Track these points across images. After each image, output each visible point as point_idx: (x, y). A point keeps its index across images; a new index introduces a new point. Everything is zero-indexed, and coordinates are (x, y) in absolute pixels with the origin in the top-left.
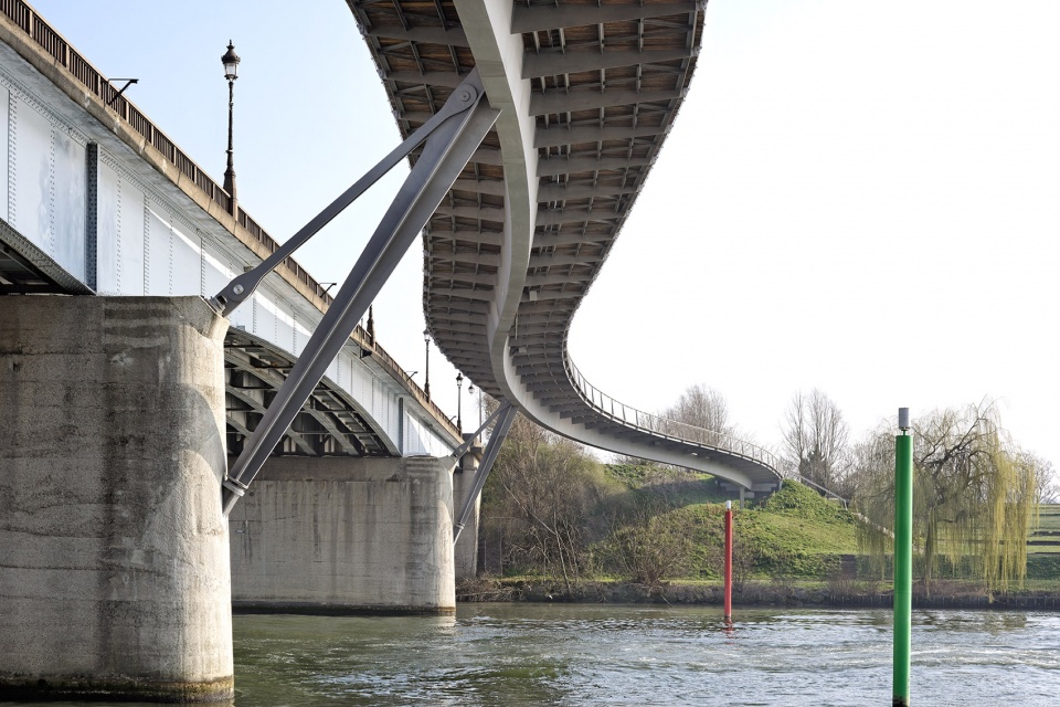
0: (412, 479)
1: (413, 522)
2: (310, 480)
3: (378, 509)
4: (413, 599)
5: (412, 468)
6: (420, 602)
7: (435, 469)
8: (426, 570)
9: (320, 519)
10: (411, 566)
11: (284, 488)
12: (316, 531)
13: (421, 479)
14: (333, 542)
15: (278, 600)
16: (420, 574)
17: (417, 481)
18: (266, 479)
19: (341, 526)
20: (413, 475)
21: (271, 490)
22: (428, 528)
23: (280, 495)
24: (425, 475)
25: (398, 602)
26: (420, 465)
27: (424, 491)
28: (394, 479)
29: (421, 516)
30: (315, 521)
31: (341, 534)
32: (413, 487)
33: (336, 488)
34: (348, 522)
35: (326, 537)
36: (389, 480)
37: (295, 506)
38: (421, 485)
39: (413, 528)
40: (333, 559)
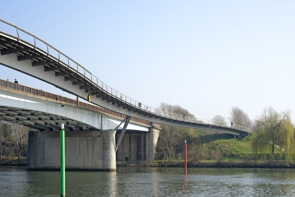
0: (103, 136)
1: (104, 147)
2: (78, 137)
3: (95, 144)
4: (104, 167)
5: (103, 133)
6: (105, 168)
7: (109, 133)
8: (107, 159)
9: (81, 146)
10: (103, 158)
11: (72, 139)
12: (80, 150)
13: (106, 136)
14: (84, 152)
15: (70, 167)
16: (105, 160)
17: (105, 137)
18: (68, 136)
19: (86, 148)
20: (104, 135)
21: (69, 139)
22: (107, 149)
23: (71, 140)
24: (107, 135)
25: (100, 168)
26: (105, 132)
27: (106, 139)
28: (99, 136)
29: (106, 145)
30: (80, 147)
31: (86, 151)
32: (103, 138)
33: (85, 138)
34: (88, 147)
35: (82, 151)
36: (97, 136)
37: (75, 143)
38: (106, 138)
39: (104, 149)
40: (84, 157)
